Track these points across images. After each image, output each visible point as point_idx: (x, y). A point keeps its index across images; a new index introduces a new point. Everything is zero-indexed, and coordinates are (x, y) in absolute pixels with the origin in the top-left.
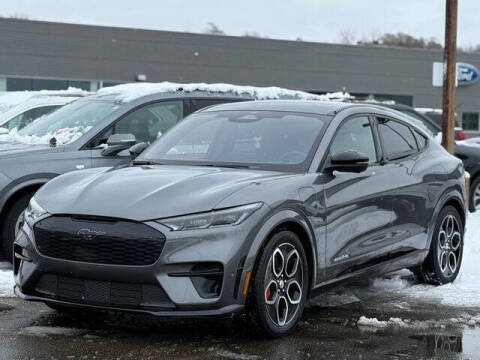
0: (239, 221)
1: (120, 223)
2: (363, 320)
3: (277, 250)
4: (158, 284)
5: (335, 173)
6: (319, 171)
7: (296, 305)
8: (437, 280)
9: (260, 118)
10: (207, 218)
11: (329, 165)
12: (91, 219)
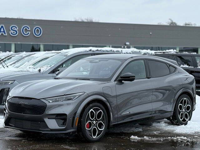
0: (74, 99)
1: (33, 99)
2: (132, 137)
3: (92, 110)
4: (44, 122)
5: (123, 81)
6: (115, 81)
7: (102, 130)
8: (178, 124)
9: (100, 61)
10: (63, 98)
11: (120, 79)
12: (24, 98)
